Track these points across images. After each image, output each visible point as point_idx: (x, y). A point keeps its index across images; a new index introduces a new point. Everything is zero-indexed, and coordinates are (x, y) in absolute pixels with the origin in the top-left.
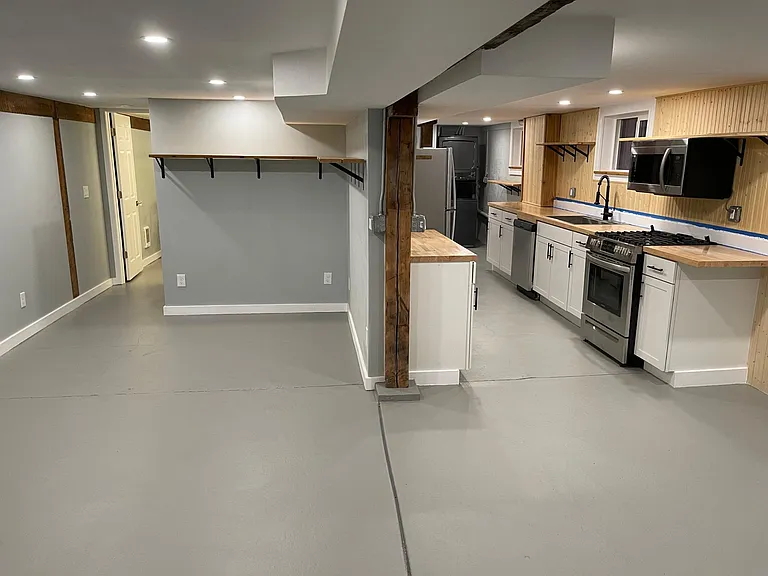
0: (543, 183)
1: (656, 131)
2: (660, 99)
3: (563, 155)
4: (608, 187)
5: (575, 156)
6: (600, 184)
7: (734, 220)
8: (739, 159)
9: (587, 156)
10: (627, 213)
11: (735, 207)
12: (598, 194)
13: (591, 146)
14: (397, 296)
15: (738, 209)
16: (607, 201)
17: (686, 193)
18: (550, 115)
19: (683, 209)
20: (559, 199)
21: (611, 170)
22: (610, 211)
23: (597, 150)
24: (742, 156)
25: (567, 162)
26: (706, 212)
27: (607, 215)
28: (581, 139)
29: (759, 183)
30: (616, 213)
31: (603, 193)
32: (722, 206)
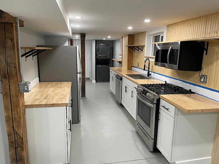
0: (128, 61)
1: (167, 40)
2: (168, 26)
3: (135, 50)
4: (149, 63)
5: (138, 51)
6: (145, 62)
7: (203, 82)
8: (205, 52)
9: (142, 50)
10: (157, 74)
11: (203, 76)
12: (145, 66)
13: (143, 46)
14: (14, 130)
15: (205, 77)
16: (149, 69)
17: (180, 68)
18: (129, 35)
19: (179, 75)
20: (134, 67)
21: (151, 56)
22: (150, 73)
23: (145, 48)
24: (207, 50)
25: (136, 53)
26: (189, 77)
27: (149, 75)
28: (140, 44)
29: (216, 64)
30: (152, 74)
31: (147, 66)
32: (197, 74)
